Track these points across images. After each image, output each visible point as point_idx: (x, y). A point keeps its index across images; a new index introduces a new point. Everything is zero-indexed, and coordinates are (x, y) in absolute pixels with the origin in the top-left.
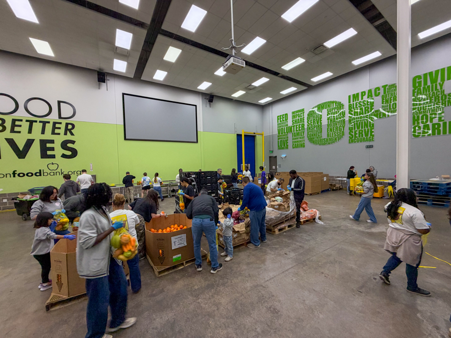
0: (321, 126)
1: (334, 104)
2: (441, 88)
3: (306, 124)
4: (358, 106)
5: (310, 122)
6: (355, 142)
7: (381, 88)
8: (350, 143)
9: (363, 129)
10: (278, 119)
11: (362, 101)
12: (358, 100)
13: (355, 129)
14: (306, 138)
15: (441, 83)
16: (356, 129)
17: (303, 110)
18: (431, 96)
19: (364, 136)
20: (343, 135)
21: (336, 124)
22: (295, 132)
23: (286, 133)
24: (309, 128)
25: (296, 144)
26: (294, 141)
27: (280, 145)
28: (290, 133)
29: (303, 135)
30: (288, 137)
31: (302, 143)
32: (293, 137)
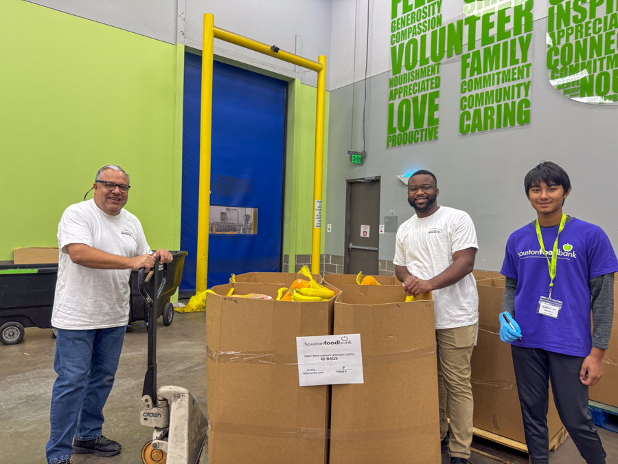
10: (395, 1)
14: (540, 75)
22: (479, 46)
23: (431, 63)
24: (564, 15)
25: (477, 112)
26: (467, 94)
27: (395, 124)
28: (450, 56)
29: (519, 55)
30: (438, 78)
31: (517, 101)
32: (464, 76)
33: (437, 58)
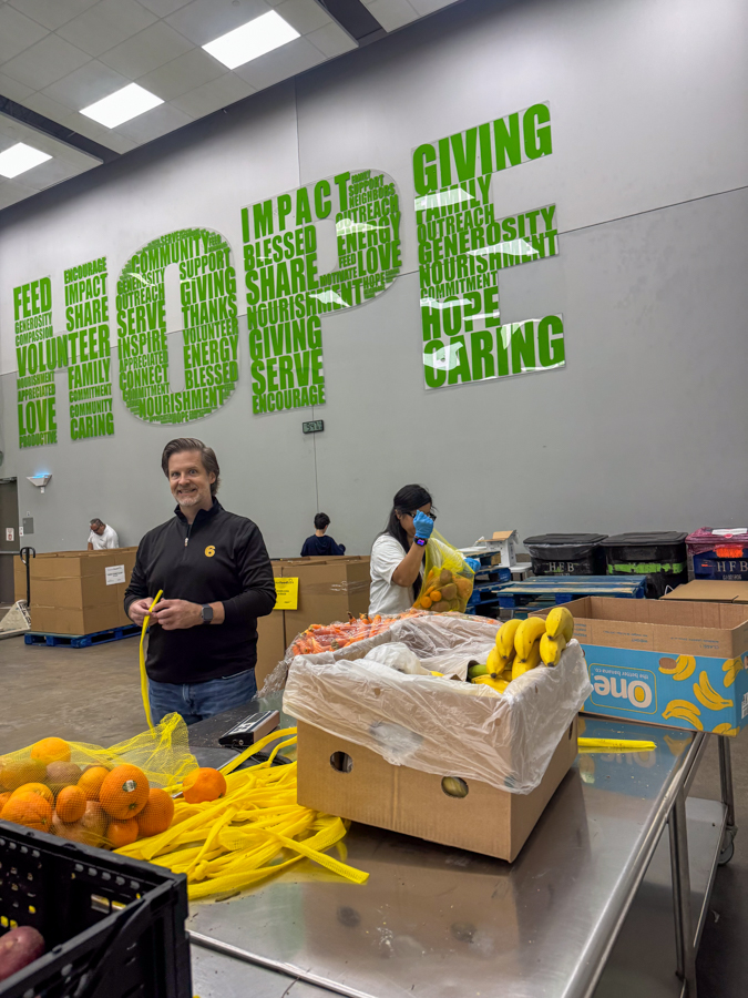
0: (164, 339)
1: (201, 241)
2: (486, 200)
3: (113, 326)
4: (271, 257)
5: (126, 320)
6: (272, 410)
7: (332, 183)
8: (256, 413)
9: (292, 355)
10: (17, 303)
11: (282, 234)
12: (271, 232)
13: (268, 355)
14: (117, 394)
15: (484, 177)
16: (272, 356)
17: (100, 265)
18: (462, 225)
19: (296, 386)
20: (235, 377)
21: (212, 332)
22: (79, 363)
23: (48, 370)
24: (126, 347)
25: (82, 420)
26: (74, 404)
27: (25, 426)
28: (60, 367)
29: (104, 375)
30: (54, 386)
31: (106, 414)
32: (71, 388)
33: (52, 367)
